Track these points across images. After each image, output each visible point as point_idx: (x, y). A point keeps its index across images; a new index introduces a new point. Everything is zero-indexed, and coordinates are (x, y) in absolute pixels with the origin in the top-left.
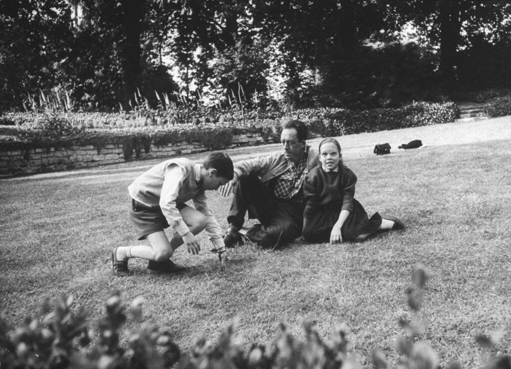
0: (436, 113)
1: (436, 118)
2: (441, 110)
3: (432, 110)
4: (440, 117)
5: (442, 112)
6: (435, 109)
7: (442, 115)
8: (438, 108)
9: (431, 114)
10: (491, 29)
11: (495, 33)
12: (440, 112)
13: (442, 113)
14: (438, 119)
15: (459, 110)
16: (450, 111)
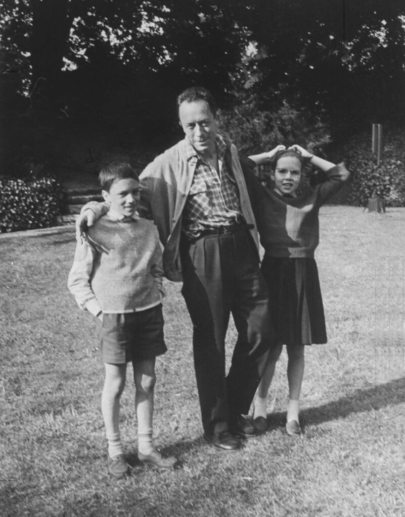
0: (17, 202)
1: (17, 214)
2: (28, 196)
3: (8, 196)
4: (26, 212)
5: (30, 200)
6: (14, 194)
7: (29, 207)
8: (21, 191)
9: (5, 206)
10: (119, 37)
11: (127, 44)
12: (26, 201)
13: (30, 203)
14: (21, 215)
15: (66, 195)
16: (47, 199)
